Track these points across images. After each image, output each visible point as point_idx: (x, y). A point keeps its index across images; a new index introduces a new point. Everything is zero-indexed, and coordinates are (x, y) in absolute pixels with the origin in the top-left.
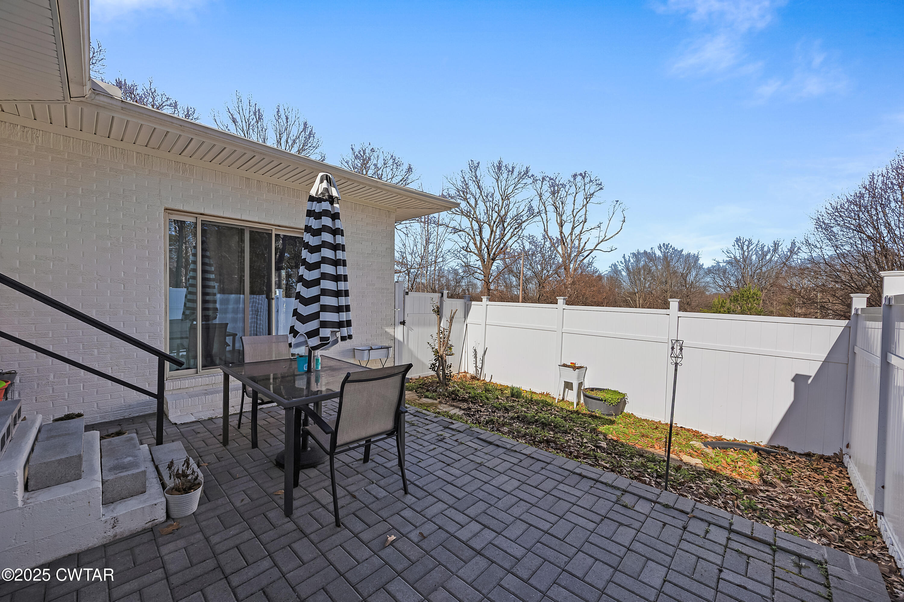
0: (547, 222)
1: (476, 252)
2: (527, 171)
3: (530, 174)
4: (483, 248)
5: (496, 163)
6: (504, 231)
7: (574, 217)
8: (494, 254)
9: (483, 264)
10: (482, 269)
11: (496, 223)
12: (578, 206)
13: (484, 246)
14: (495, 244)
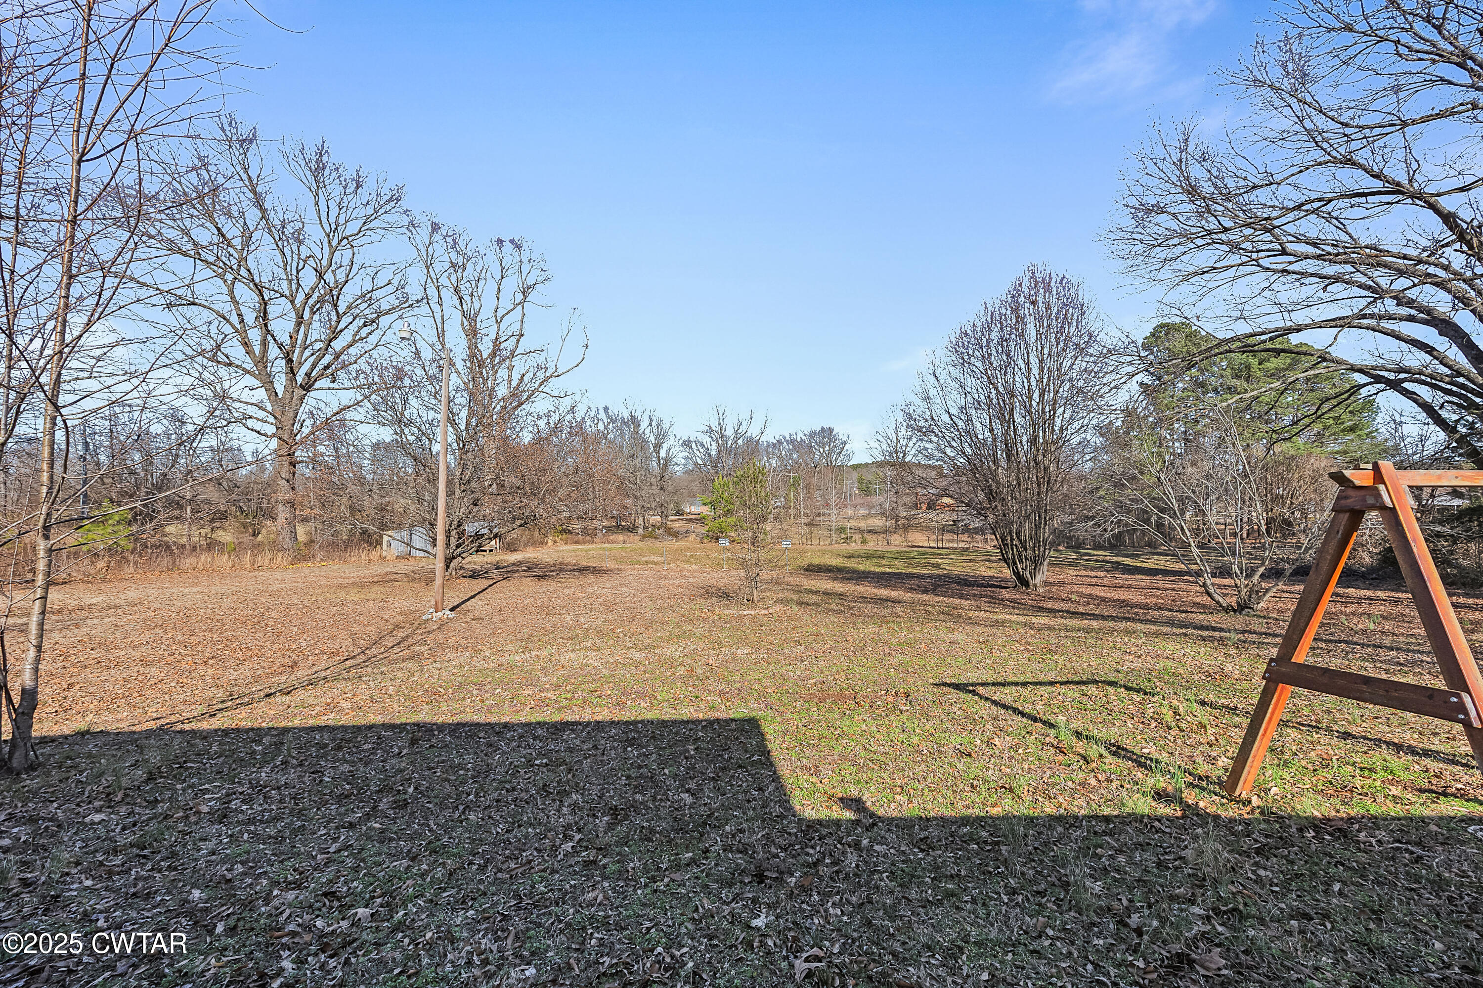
0: (443, 323)
1: (249, 366)
2: (396, 199)
3: (404, 204)
4: (271, 357)
5: (311, 152)
6: (338, 322)
7: (498, 323)
8: (308, 375)
9: (273, 398)
10: (270, 408)
11: (311, 302)
12: (506, 303)
13: (274, 351)
14: (307, 353)
